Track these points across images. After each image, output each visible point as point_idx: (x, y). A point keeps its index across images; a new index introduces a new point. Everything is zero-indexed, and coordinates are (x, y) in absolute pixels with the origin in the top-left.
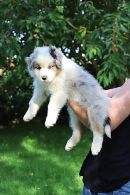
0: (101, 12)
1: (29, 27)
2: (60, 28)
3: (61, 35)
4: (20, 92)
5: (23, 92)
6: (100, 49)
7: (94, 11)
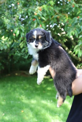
0: (79, 6)
1: (30, 13)
2: (50, 14)
3: (50, 18)
4: (17, 52)
5: (19, 53)
6: (77, 31)
7: (74, 5)
